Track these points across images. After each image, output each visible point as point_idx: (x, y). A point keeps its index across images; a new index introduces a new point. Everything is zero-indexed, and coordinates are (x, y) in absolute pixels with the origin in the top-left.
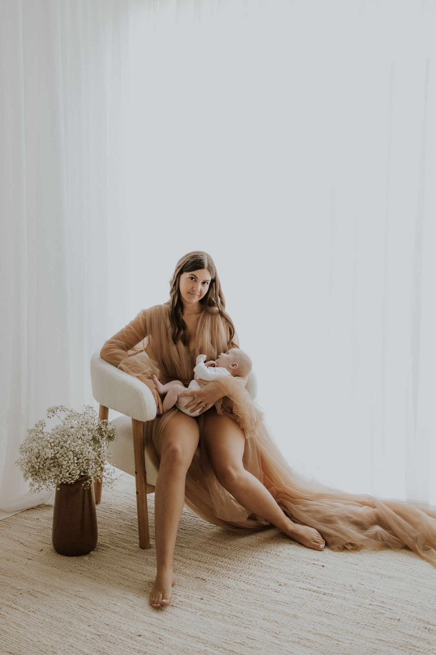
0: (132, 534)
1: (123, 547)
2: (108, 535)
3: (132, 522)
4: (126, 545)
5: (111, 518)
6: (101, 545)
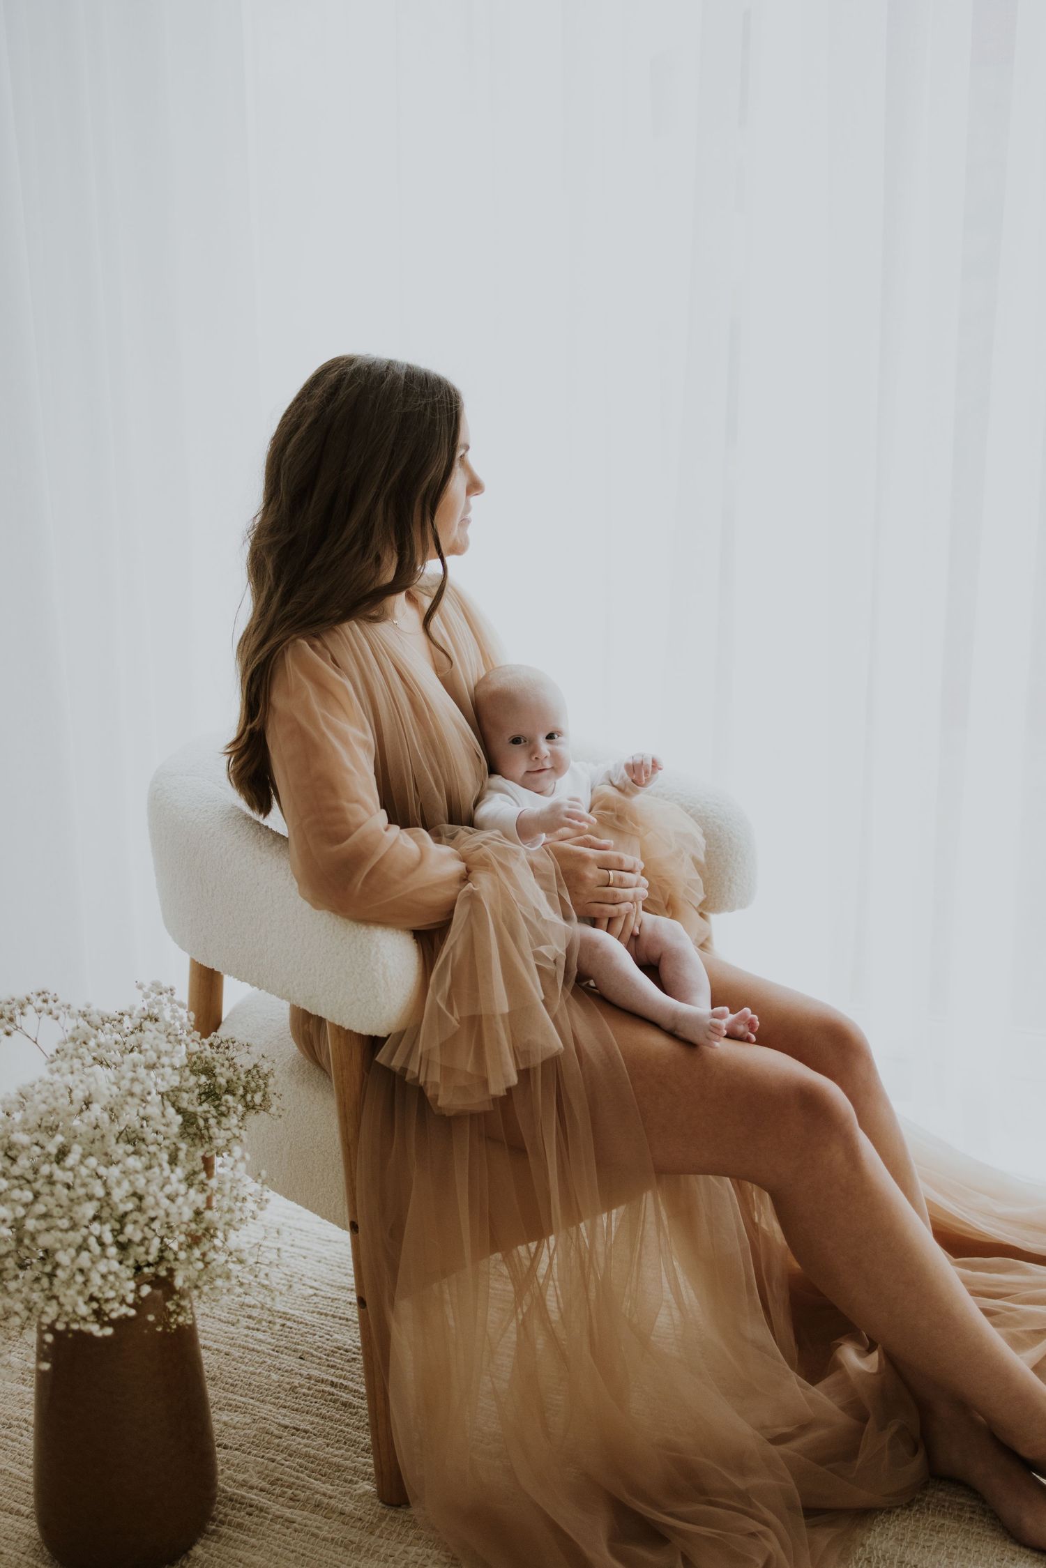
0: (342, 1427)
1: (318, 1505)
2: (253, 1443)
3: (333, 1367)
4: (327, 1488)
5: (253, 1350)
6: (231, 1500)
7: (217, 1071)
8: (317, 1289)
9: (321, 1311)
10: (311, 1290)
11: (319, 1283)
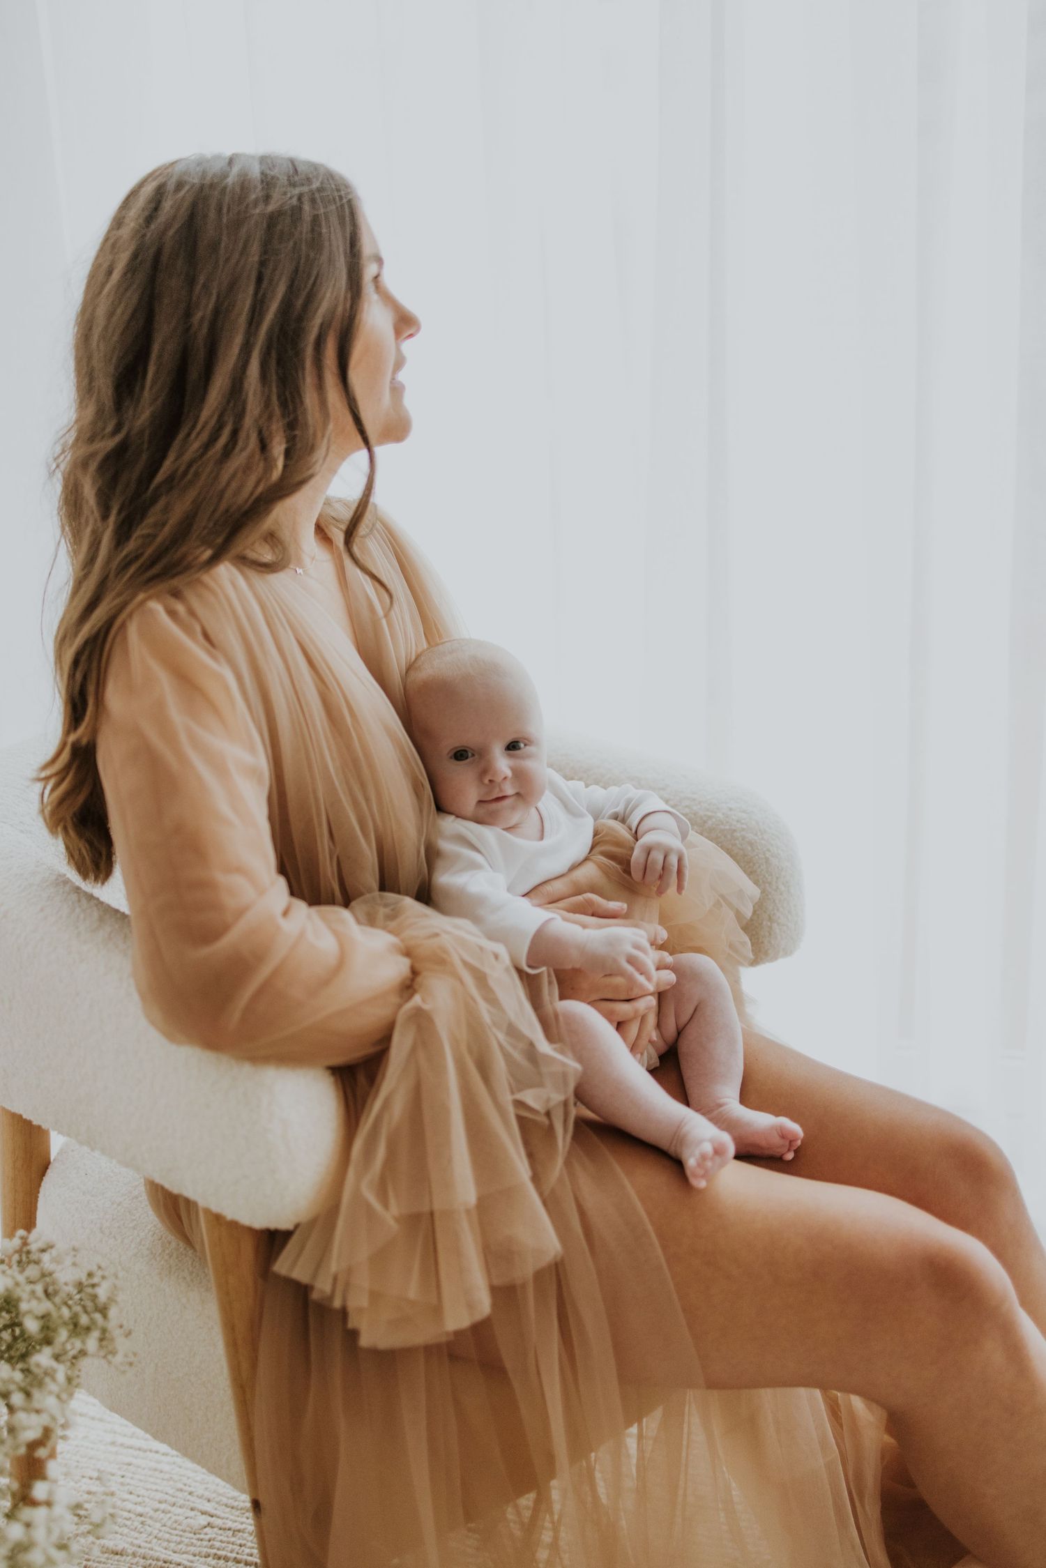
7: (24, 1306)
8: (212, 1516)
9: (220, 1553)
10: (204, 1516)
11: (213, 1504)
